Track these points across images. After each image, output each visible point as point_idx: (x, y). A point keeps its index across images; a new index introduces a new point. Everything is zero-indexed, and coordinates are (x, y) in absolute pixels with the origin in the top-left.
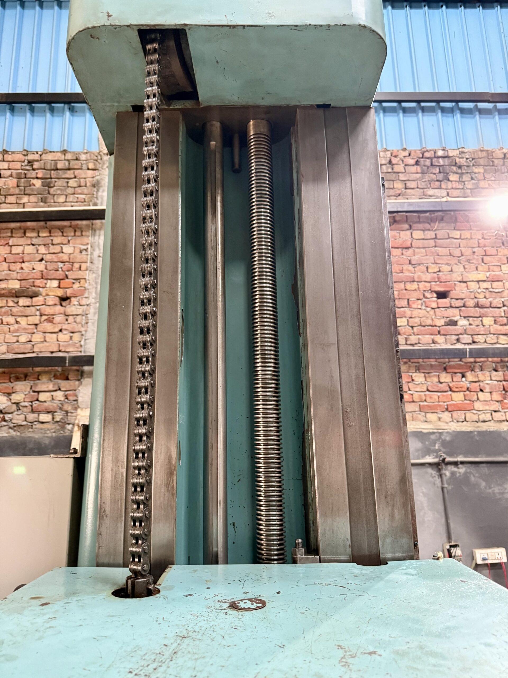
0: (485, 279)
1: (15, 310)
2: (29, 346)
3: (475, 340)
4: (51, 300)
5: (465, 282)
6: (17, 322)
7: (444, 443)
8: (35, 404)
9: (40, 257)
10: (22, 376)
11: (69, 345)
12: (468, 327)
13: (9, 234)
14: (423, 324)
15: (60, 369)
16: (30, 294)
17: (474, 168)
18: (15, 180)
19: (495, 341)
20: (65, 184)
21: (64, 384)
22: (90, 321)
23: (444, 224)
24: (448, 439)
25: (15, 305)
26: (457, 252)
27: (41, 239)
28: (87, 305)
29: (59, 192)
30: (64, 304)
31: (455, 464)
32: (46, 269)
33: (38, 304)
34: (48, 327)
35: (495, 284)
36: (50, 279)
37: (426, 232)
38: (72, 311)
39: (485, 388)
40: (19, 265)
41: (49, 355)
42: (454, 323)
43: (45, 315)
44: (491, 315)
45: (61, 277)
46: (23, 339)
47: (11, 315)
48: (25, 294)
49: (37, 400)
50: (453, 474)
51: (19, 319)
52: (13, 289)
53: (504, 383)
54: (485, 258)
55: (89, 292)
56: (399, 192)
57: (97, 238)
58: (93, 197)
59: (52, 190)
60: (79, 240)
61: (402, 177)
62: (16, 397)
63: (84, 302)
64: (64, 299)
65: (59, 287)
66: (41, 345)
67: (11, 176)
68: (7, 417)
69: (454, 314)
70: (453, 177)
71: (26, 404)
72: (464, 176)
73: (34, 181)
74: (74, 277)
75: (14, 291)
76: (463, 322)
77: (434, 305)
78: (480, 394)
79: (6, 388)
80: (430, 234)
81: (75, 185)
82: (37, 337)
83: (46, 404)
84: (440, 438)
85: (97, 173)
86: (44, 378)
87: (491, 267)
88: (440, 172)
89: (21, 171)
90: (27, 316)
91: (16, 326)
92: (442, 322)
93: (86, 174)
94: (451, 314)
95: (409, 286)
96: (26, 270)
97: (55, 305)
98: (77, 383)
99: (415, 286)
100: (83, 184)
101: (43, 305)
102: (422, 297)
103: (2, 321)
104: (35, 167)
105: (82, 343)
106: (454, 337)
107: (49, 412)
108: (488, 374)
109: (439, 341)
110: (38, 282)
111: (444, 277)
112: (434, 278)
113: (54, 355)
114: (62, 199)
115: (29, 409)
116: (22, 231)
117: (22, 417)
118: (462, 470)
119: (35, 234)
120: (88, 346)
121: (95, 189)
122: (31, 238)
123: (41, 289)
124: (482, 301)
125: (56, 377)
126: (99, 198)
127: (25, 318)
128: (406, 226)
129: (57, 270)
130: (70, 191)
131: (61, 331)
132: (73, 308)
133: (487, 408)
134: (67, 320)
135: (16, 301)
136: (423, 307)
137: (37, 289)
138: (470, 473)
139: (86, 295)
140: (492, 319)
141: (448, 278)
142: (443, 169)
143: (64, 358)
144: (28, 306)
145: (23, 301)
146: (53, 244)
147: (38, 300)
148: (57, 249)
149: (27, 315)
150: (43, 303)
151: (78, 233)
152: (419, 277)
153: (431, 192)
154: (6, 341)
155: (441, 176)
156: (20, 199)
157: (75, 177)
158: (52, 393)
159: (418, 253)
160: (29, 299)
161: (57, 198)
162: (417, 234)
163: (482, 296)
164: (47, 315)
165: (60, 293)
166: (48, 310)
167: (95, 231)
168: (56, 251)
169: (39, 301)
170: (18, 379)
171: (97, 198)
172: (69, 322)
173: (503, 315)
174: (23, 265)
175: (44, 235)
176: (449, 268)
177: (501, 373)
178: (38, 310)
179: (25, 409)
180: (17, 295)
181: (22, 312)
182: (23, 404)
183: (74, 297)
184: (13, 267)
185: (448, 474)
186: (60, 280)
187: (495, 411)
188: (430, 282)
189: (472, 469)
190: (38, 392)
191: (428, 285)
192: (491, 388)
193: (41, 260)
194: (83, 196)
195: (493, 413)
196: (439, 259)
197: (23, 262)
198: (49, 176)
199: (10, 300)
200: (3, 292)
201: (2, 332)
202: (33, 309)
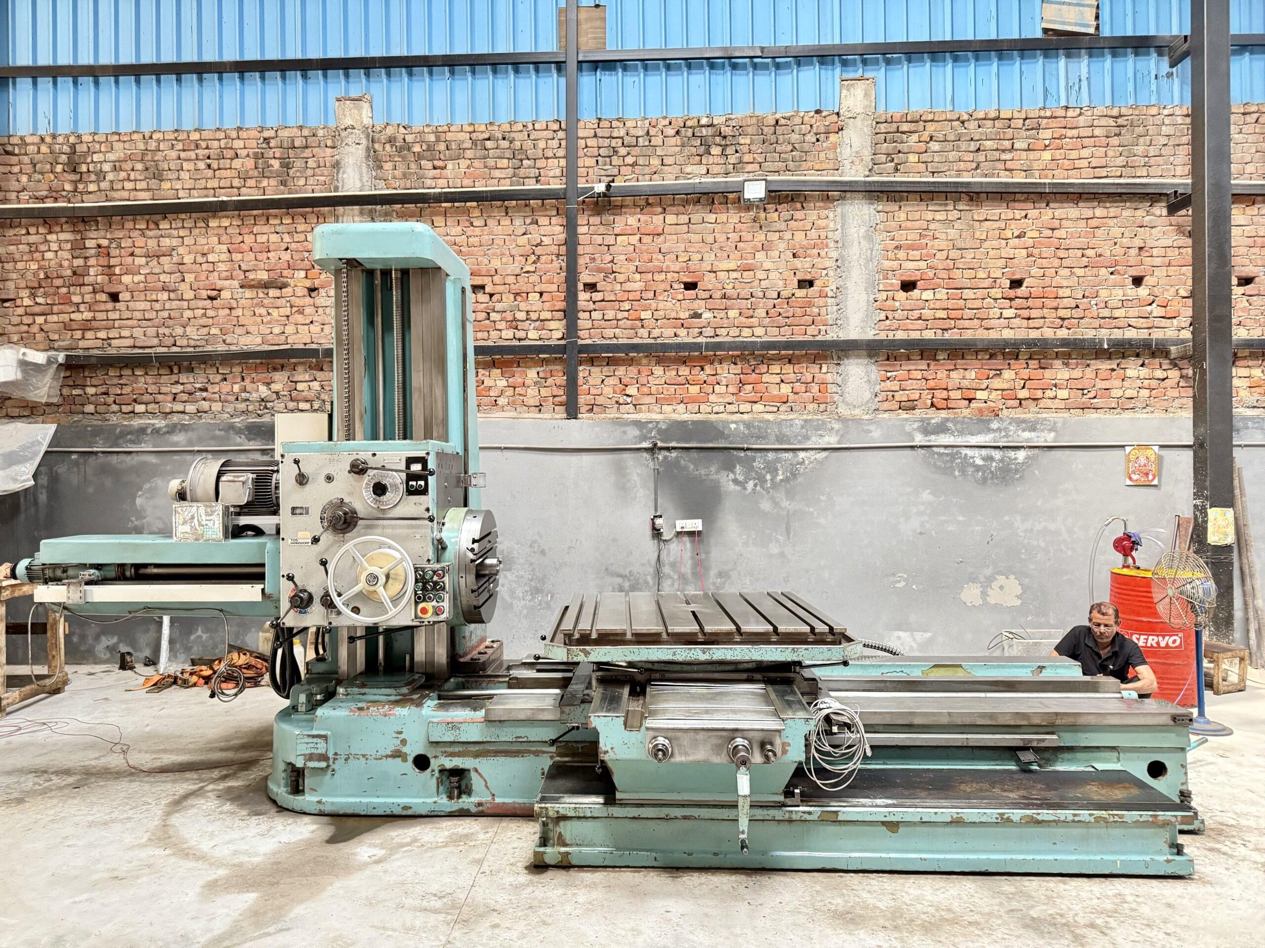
0: (735, 268)
1: (266, 301)
2: (283, 338)
3: (718, 333)
4: (301, 291)
5: (715, 272)
6: (269, 314)
7: (660, 431)
8: (294, 394)
9: (285, 246)
10: (279, 367)
11: (321, 337)
12: (712, 319)
13: (253, 222)
14: (667, 317)
15: (314, 360)
16: (279, 284)
17: (740, 138)
18: (252, 161)
19: (738, 334)
20: (304, 165)
21: (319, 375)
23: (700, 207)
24: (663, 427)
25: (266, 296)
26: (710, 239)
27: (284, 226)
29: (298, 174)
30: (313, 294)
31: (668, 449)
32: (292, 258)
33: (288, 296)
34: (300, 318)
35: (745, 274)
36: (297, 270)
37: (680, 216)
38: (321, 303)
39: (721, 381)
40: (265, 255)
41: (302, 347)
42: (697, 316)
43: (295, 306)
44: (737, 307)
45: (307, 268)
46: (276, 330)
47: (263, 306)
48: (274, 285)
49: (296, 389)
50: (665, 458)
51: (270, 311)
52: (261, 280)
53: (742, 376)
54: (739, 244)
56: (655, 170)
58: (333, 179)
59: (291, 172)
60: (322, 227)
61: (659, 152)
62: (275, 387)
63: (332, 293)
64: (312, 290)
65: (306, 277)
66: (295, 337)
67: (248, 156)
68: (269, 405)
69: (699, 306)
70: (715, 150)
71: (285, 393)
72: (728, 149)
73: (272, 162)
74: (320, 268)
75: (263, 282)
76: (707, 315)
77: (680, 297)
78: (717, 387)
79: (266, 378)
80: (684, 219)
81: (314, 165)
82: (290, 329)
83: (304, 394)
84: (657, 426)
85: (335, 151)
86: (300, 369)
87: (744, 255)
88: (701, 144)
89: (257, 150)
90: (278, 308)
91: (269, 318)
92: (687, 314)
93: (325, 152)
94: (696, 306)
95: (657, 277)
96: (273, 261)
97: (304, 296)
99: (662, 276)
100: (322, 165)
101: (292, 296)
102: (669, 288)
103: (254, 312)
104: (271, 145)
105: (333, 335)
106: (697, 330)
107: (307, 401)
108: (726, 367)
109: (681, 335)
110: (285, 273)
111: (693, 267)
112: (683, 268)
113: (307, 347)
114: (302, 182)
115: (288, 398)
116: (265, 218)
117: (283, 405)
118: (674, 454)
119: (278, 222)
121: (335, 171)
122: (275, 225)
123: (289, 280)
124: (730, 292)
125: (311, 368)
126: (341, 184)
127: (276, 310)
128: (660, 210)
129: (303, 260)
130: (309, 172)
131: (312, 322)
132: (322, 300)
133: (721, 400)
134: (317, 312)
135: (266, 292)
136: (670, 299)
137: (285, 280)
138: (681, 457)
140: (737, 311)
141: (698, 267)
142: (705, 141)
143: (317, 350)
144: (278, 298)
145: (273, 292)
146: (297, 232)
147: (287, 291)
148: (301, 237)
149: (278, 306)
150: (292, 294)
151: (321, 221)
152: (668, 267)
153: (689, 169)
154: (260, 333)
155: (702, 150)
156: (260, 182)
157: (314, 156)
158: (309, 383)
159: (669, 240)
160: (279, 291)
161: (298, 180)
162: (671, 219)
163: (731, 286)
164: (298, 307)
165: (308, 283)
166: (298, 302)
167: (338, 217)
168: (300, 240)
169: (288, 292)
170: (275, 369)
171: (337, 180)
172: (319, 313)
173: (749, 306)
174: (270, 255)
175: (288, 222)
176: (699, 256)
177: (739, 366)
178: (288, 301)
179: (285, 398)
180: (266, 285)
181: (273, 303)
182: (282, 393)
183: (322, 288)
184: (260, 256)
185: (660, 457)
186: (307, 270)
187: (729, 404)
188: (678, 272)
189: (684, 454)
190: (296, 382)
191: (676, 275)
192: (727, 381)
193: (287, 249)
194: (323, 178)
195: (727, 406)
196: (691, 246)
197: (269, 251)
198: (286, 156)
199: (260, 291)
200: (252, 283)
201: (255, 324)
202: (283, 300)
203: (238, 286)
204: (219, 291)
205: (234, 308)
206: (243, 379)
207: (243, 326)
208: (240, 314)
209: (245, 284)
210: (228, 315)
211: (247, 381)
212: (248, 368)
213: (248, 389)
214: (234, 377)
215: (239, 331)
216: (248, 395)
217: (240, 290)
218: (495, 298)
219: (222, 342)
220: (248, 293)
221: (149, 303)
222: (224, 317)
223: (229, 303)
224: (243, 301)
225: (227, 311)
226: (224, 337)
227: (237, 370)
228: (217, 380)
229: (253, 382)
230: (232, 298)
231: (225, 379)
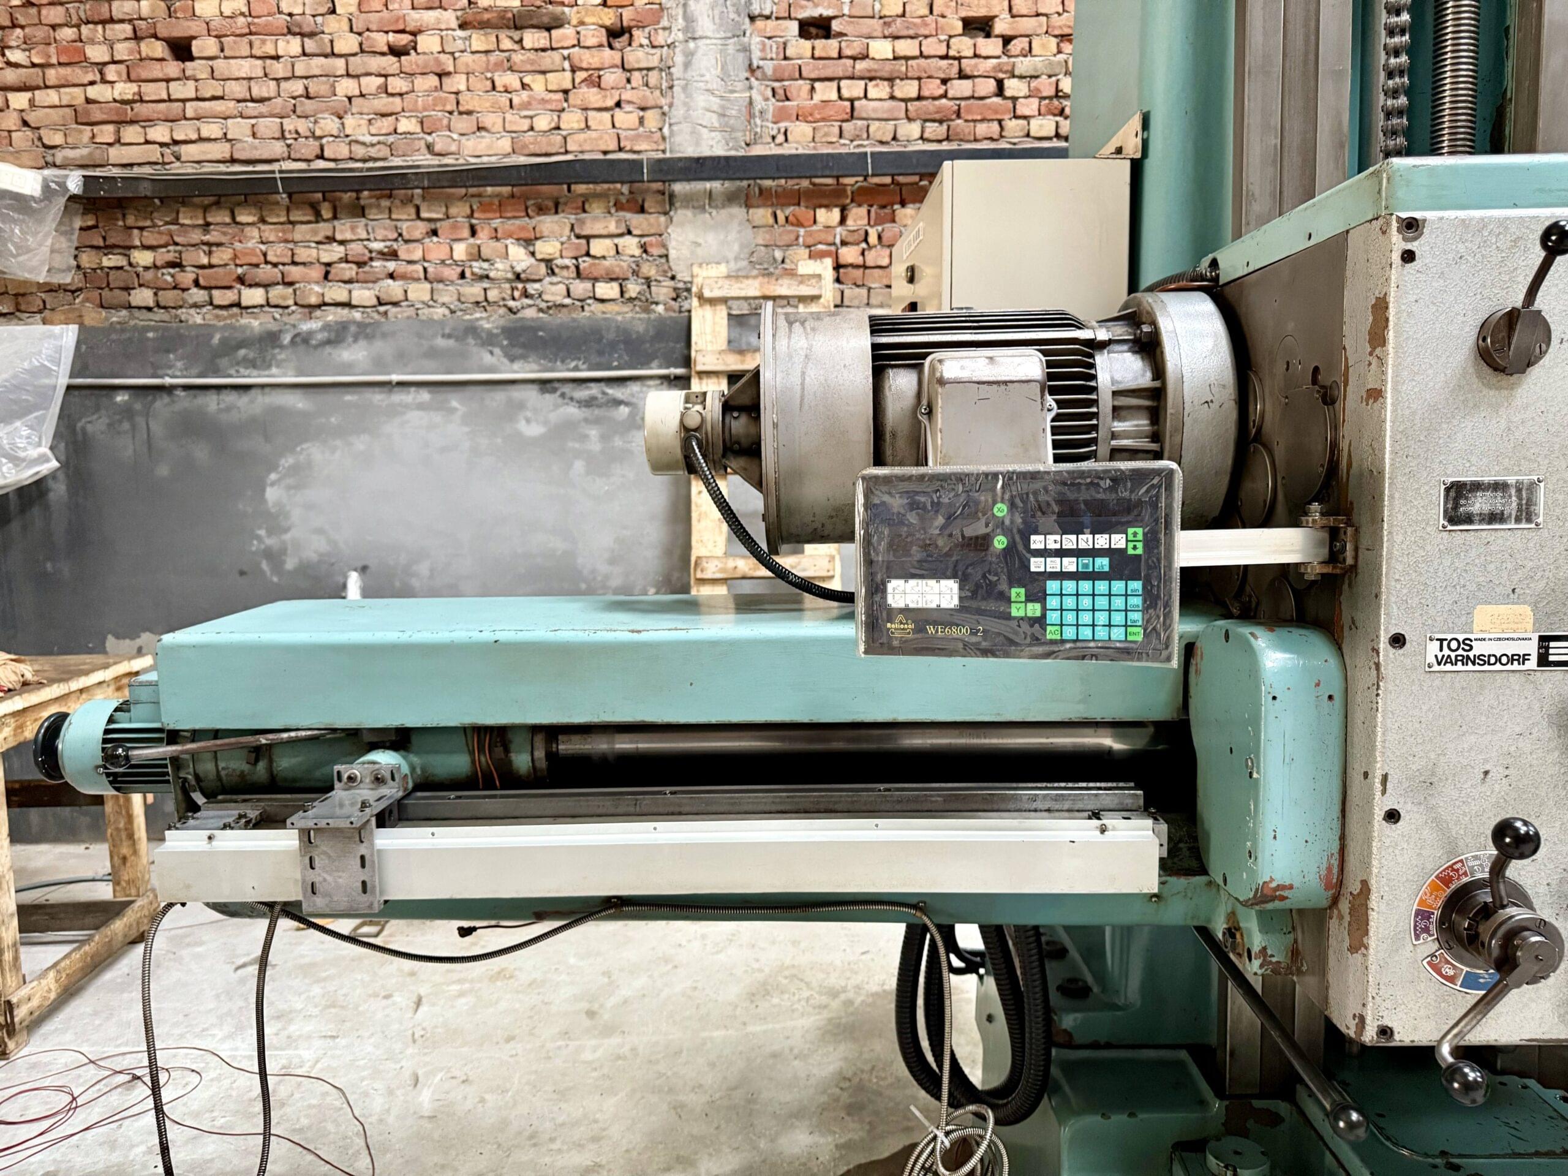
1: (518, 58)
2: (557, 139)
4: (593, 36)
6: (524, 86)
8: (585, 263)
10: (551, 204)
11: (639, 136)
15: (625, 189)
16: (546, 20)
21: (637, 221)
22: (676, 83)
25: (516, 47)
28: (669, 46)
30: (617, 44)
33: (566, 45)
34: (593, 96)
38: (638, 61)
41: (601, 157)
43: (582, 69)
46: (543, 122)
47: (511, 69)
48: (534, 22)
49: (588, 254)
51: (527, 80)
52: (506, 10)
55: (670, 16)
62: (546, 248)
63: (661, 38)
64: (616, 33)
65: (604, 4)
66: (582, 136)
68: (532, 288)
71: (567, 262)
75: (510, 15)
79: (523, 228)
82: (572, 120)
83: (606, 263)
86: (596, 209)
90: (544, 72)
91: (525, 95)
97: (601, 46)
98: (662, 219)
101: (574, 46)
103: (493, 83)
105: (666, 130)
107: (612, 280)
113: (610, 156)
115: (572, 273)
117: (562, 288)
120: (678, 139)
123: (566, 10)
125: (619, 206)
127: (540, 77)
131: (618, 104)
132: (640, 53)
134: (629, 81)
135: (517, 38)
137: (557, 9)
139: (665, 23)
143: (638, 164)
144: (544, 50)
145: (533, 38)
147: (564, 35)
149: (543, 68)
150: (576, 42)
154: (508, 129)
158: (616, 240)
160: (545, 34)
164: (587, 70)
165: (609, 17)
166: (588, 58)
169: (565, 37)
170: (541, 210)
172: (634, 84)
178: (565, 58)
179: (565, 273)
180: (517, 22)
181: (532, 62)
182: (559, 262)
183: (638, 27)
190: (588, 238)
199: (503, 35)
200: (486, 16)
201: (496, 109)
202: (556, 56)
203: (454, 24)
204: (414, 34)
205: (448, 74)
206: (473, 232)
207: (469, 113)
208: (463, 87)
209: (470, 18)
210: (436, 89)
211: (483, 236)
212: (485, 207)
213: (485, 253)
214: (455, 227)
215: (462, 124)
216: (485, 265)
217: (460, 33)
218: (1016, 46)
219: (424, 150)
220: (479, 40)
221: (259, 62)
222: (428, 92)
223: (437, 60)
224: (467, 58)
225: (434, 80)
226: (429, 139)
227: (460, 210)
228: (417, 234)
229: (497, 239)
230: (443, 51)
231: (435, 233)
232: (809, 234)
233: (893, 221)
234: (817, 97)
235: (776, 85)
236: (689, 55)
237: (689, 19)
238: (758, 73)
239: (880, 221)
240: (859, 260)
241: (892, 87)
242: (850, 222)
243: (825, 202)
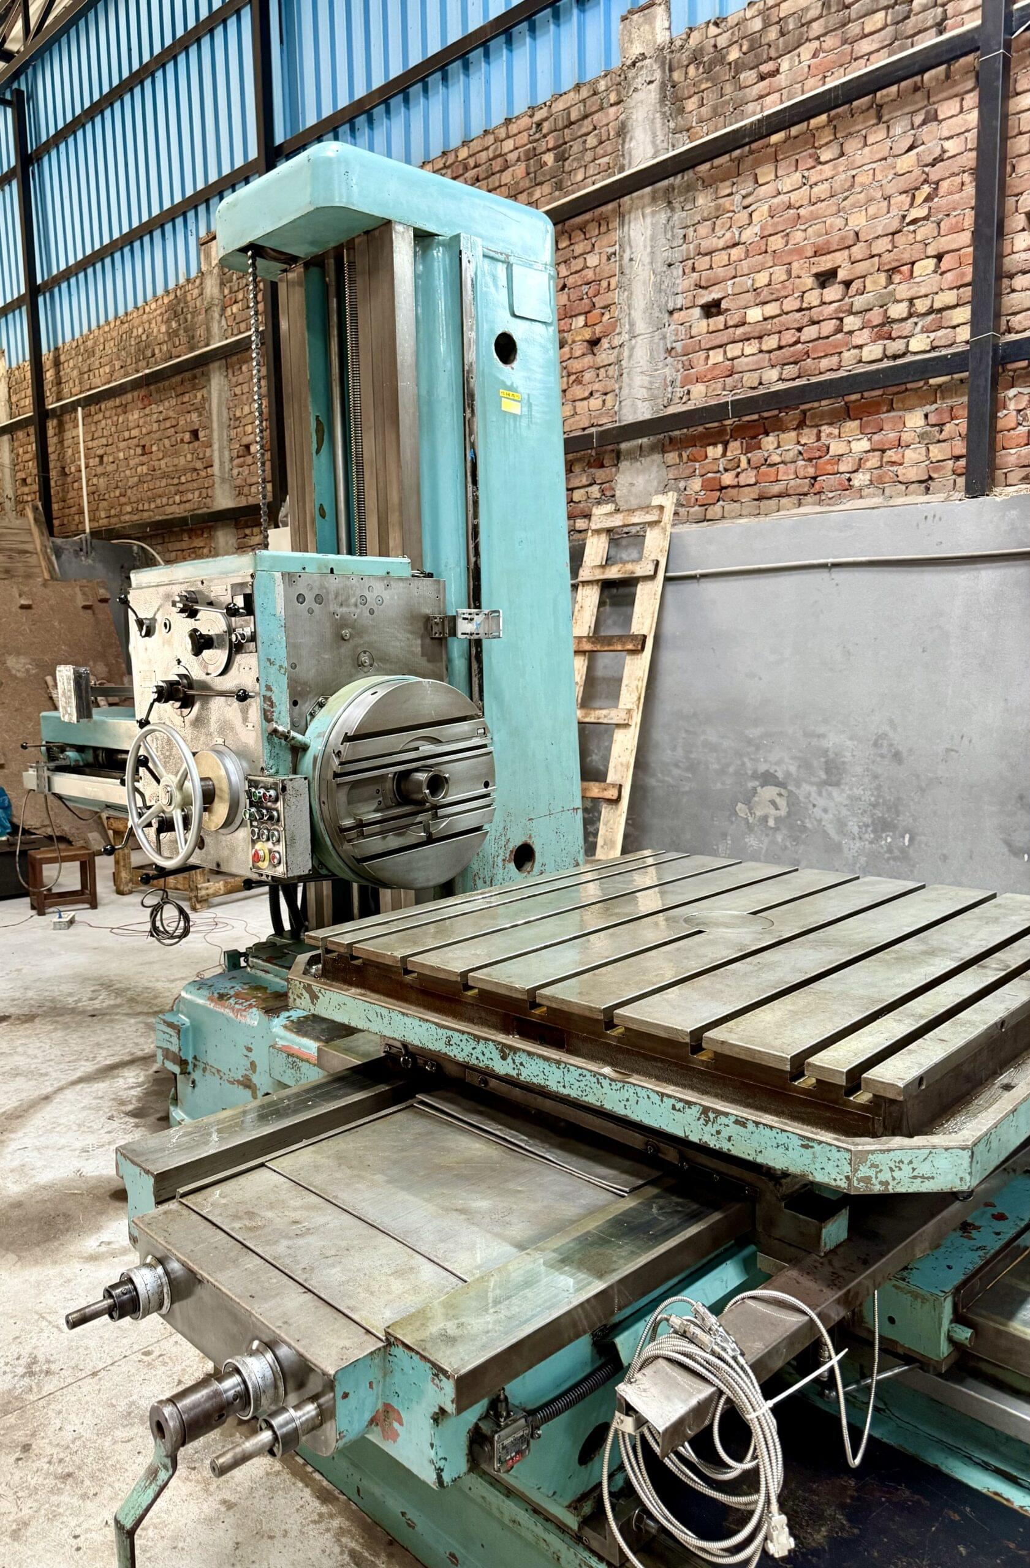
9: (561, 284)
11: (601, 414)
15: (593, 452)
18: (523, 166)
20: (582, 148)
21: (600, 474)
22: (623, 371)
28: (620, 346)
29: (575, 165)
30: (593, 351)
32: (569, 300)
33: (564, 359)
36: (575, 316)
38: (603, 360)
41: (580, 433)
43: (573, 374)
45: (587, 310)
55: (621, 325)
57: (626, 228)
58: (617, 156)
59: (567, 165)
60: (605, 240)
63: (616, 341)
64: (593, 343)
65: (586, 325)
66: (571, 420)
67: (518, 160)
73: (546, 157)
74: (602, 305)
81: (595, 142)
83: (581, 505)
85: (621, 107)
86: (577, 469)
89: (530, 146)
93: (607, 115)
97: (584, 354)
98: (614, 469)
100: (604, 138)
101: (569, 359)
104: (544, 131)
105: (616, 408)
107: (585, 517)
110: (561, 325)
113: (585, 432)
114: (580, 176)
120: (624, 411)
121: (620, 140)
123: (565, 335)
125: (590, 465)
126: (627, 156)
129: (582, 299)
130: (589, 156)
131: (591, 394)
132: (604, 355)
134: (598, 375)
139: (617, 331)
146: (574, 258)
147: (564, 353)
148: (580, 264)
150: (569, 356)
151: (603, 229)
156: (532, 195)
157: (594, 129)
158: (587, 489)
161: (575, 175)
164: (576, 374)
165: (587, 334)
166: (576, 366)
167: (624, 217)
168: (578, 268)
171: (623, 155)
172: (600, 377)
178: (565, 368)
183: (604, 336)
186: (586, 313)
190: (572, 490)
193: (564, 288)
194: (606, 159)
198: (561, 141)
218: (854, 287)
232: (702, 467)
233: (760, 448)
234: (711, 362)
235: (685, 358)
236: (632, 349)
237: (632, 324)
238: (673, 353)
239: (748, 450)
240: (735, 483)
241: (760, 343)
242: (729, 454)
243: (713, 441)
